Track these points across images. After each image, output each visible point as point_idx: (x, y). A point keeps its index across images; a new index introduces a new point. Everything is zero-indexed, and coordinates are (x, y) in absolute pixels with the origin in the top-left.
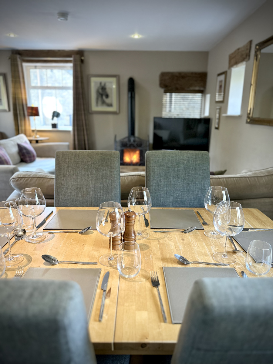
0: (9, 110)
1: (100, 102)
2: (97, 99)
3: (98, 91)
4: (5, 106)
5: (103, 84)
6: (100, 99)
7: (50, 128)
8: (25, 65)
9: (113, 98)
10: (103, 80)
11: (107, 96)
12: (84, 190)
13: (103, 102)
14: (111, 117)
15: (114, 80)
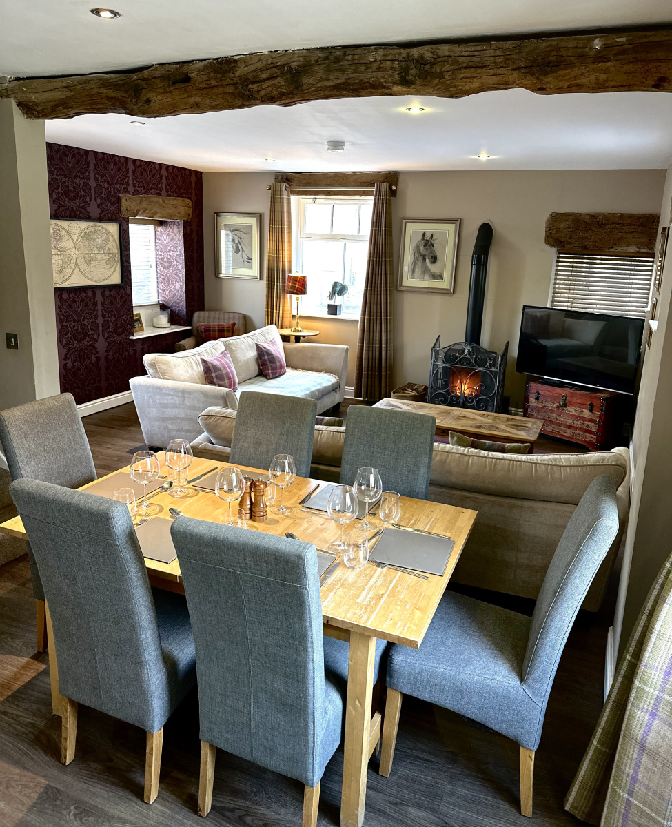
0: (261, 279)
1: (418, 271)
2: (415, 263)
3: (417, 249)
4: (255, 271)
5: (428, 237)
6: (419, 264)
7: (324, 313)
8: (294, 199)
9: (446, 264)
10: (429, 228)
11: (434, 259)
12: (265, 446)
13: (425, 271)
14: (437, 300)
15: (451, 229)
